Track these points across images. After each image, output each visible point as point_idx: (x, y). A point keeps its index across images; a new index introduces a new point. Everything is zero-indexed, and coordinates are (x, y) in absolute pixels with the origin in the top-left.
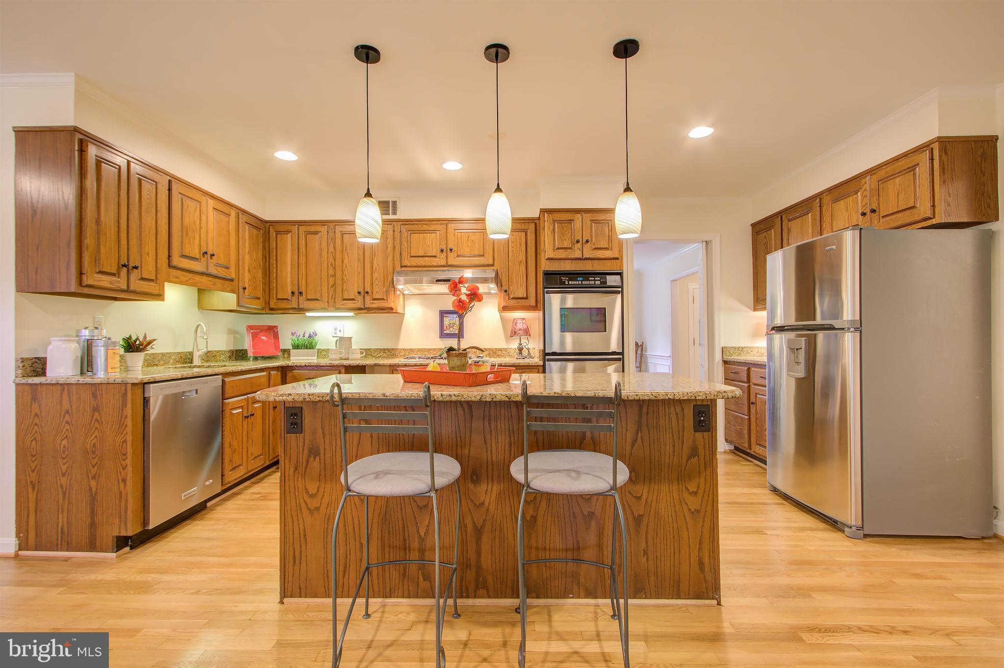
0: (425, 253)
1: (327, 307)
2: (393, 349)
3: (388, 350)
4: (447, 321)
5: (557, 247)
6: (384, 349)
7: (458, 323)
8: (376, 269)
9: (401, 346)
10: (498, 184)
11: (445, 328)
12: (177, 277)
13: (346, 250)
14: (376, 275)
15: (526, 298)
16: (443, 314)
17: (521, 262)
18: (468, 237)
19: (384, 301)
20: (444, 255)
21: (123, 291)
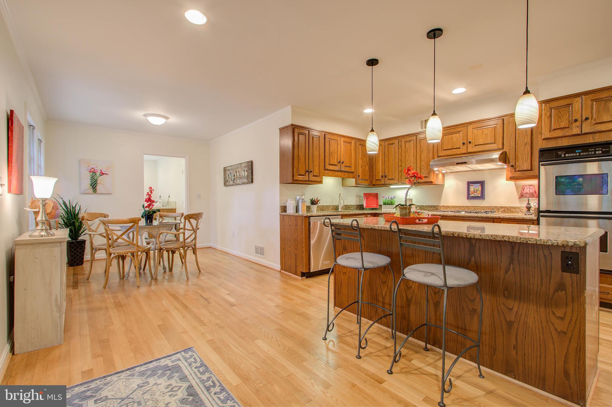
0: (452, 147)
1: (398, 183)
2: (437, 206)
3: (434, 206)
4: (472, 188)
5: (553, 128)
6: (431, 206)
7: (480, 189)
8: (423, 160)
9: (442, 204)
10: (434, 111)
11: (471, 193)
12: (328, 174)
13: (407, 151)
14: (423, 163)
15: (531, 170)
16: (469, 184)
17: (526, 144)
18: (483, 132)
19: (428, 178)
20: (465, 147)
21: (307, 181)
